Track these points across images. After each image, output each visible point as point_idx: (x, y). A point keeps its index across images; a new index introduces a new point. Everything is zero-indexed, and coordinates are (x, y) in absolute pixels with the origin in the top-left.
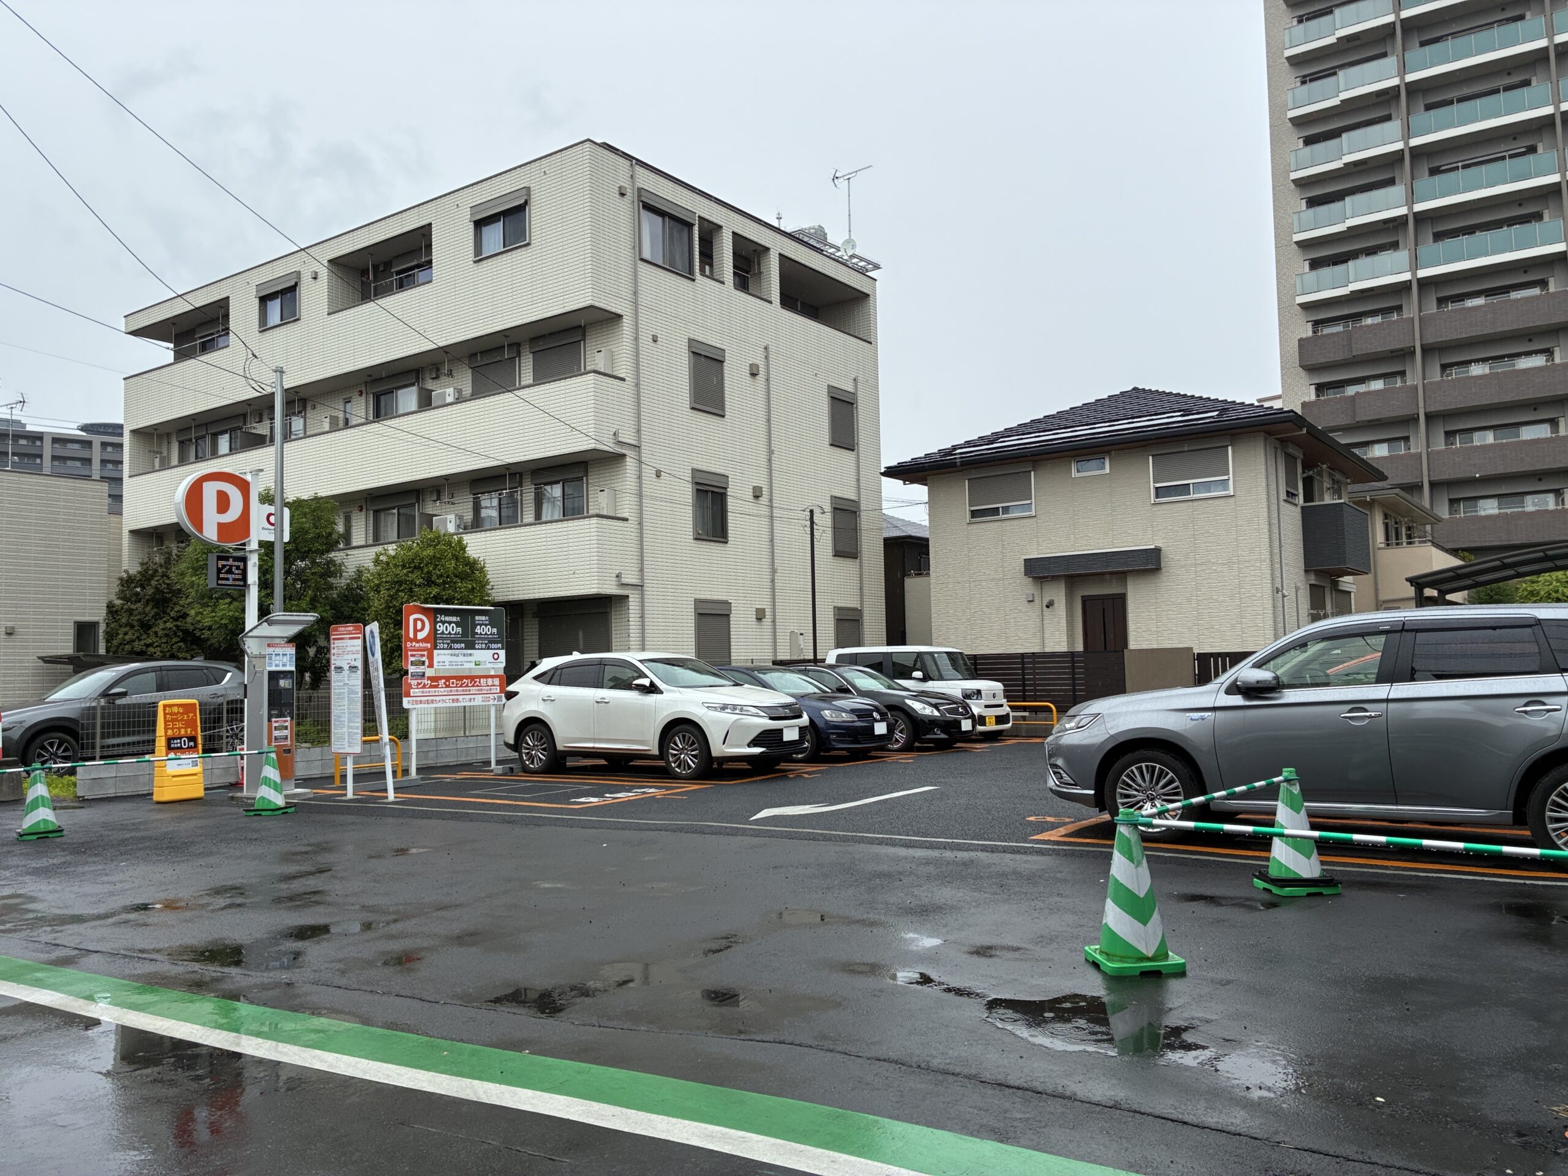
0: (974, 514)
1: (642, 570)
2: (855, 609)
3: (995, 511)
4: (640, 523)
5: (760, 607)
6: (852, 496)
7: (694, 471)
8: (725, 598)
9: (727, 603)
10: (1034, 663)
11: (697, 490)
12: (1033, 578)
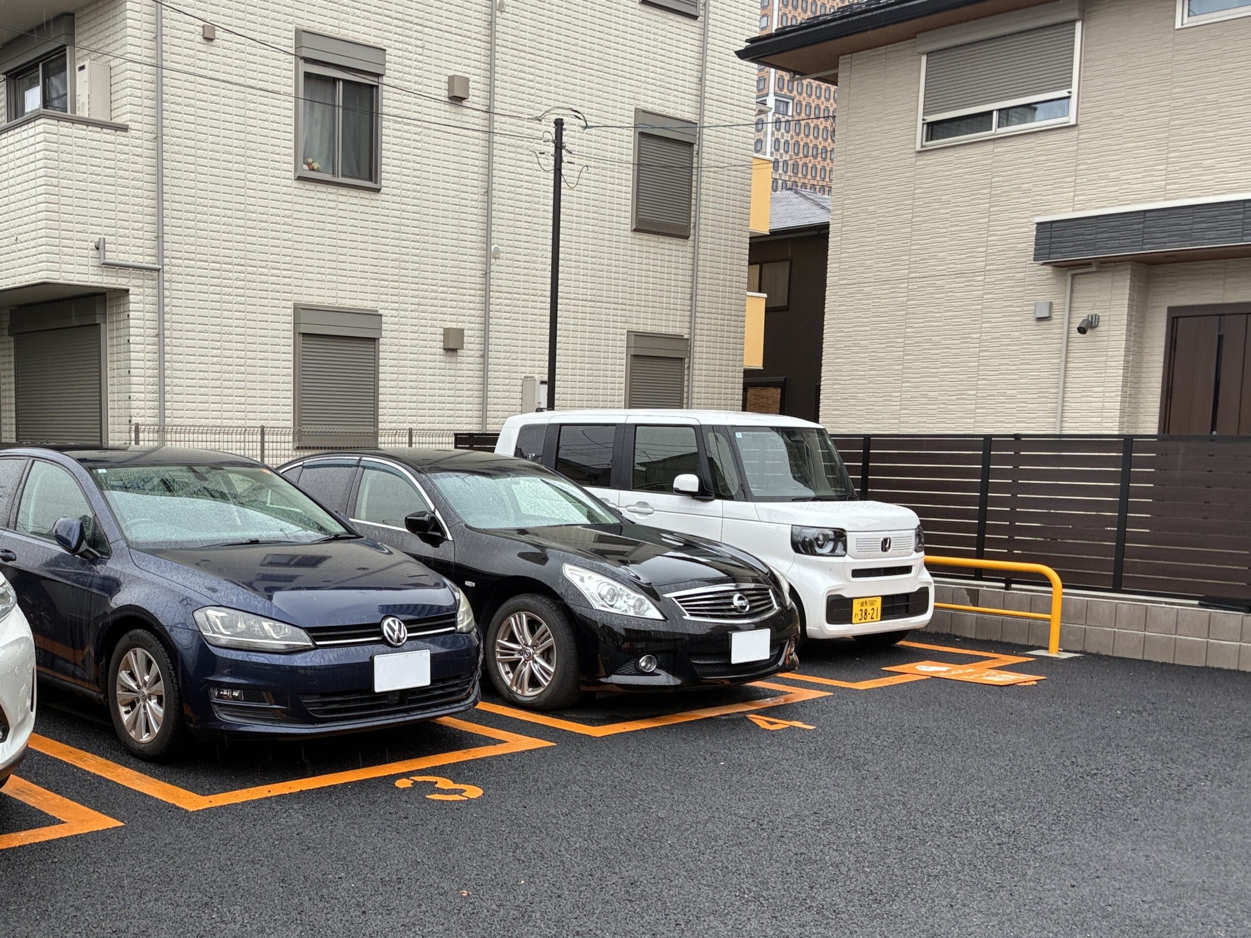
0: (934, 130)
1: (159, 237)
2: (679, 338)
3: (982, 120)
4: (158, 138)
5: (453, 325)
6: (688, 113)
7: (300, 33)
8: (369, 305)
9: (375, 315)
10: (1017, 460)
11: (308, 76)
12: (1057, 266)
